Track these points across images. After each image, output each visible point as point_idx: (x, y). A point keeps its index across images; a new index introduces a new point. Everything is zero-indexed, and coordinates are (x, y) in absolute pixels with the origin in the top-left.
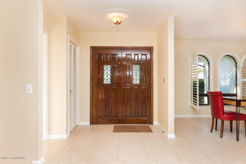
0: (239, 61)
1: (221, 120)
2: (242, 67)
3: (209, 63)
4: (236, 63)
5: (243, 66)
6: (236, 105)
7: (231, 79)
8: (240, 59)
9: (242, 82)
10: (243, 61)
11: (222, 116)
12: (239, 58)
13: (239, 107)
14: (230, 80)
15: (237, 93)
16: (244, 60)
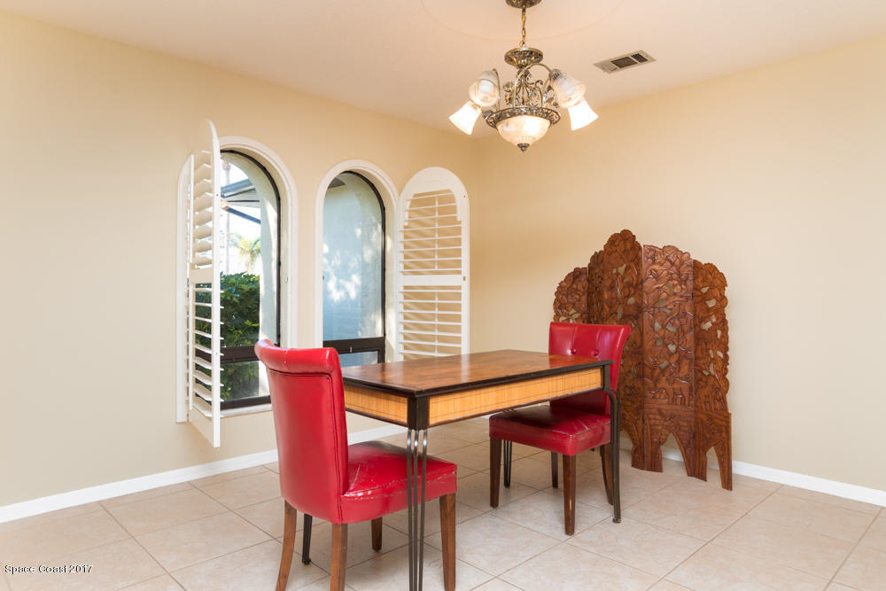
0: (394, 202)
1: (335, 525)
2: (405, 227)
3: (279, 199)
4: (383, 209)
5: (406, 224)
6: (405, 421)
7: (364, 274)
8: (396, 194)
9: (406, 287)
10: (409, 203)
11: (340, 500)
12: (395, 190)
13: (422, 432)
14: (362, 280)
15: (385, 334)
16: (411, 197)
